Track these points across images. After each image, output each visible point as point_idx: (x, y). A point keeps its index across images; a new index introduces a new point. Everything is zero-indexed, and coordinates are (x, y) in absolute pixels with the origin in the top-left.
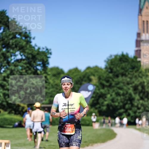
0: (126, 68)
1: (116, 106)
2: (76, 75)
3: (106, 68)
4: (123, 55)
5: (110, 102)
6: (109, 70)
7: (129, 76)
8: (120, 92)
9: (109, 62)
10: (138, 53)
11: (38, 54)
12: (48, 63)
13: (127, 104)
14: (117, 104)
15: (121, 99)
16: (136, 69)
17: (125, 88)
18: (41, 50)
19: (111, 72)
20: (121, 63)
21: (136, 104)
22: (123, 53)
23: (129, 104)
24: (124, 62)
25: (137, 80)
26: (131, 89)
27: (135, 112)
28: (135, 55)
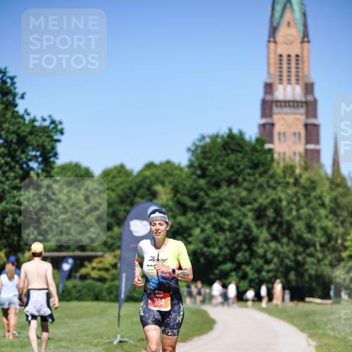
0: (238, 166)
1: (215, 256)
2: (122, 183)
3: (191, 165)
4: (231, 136)
5: (201, 245)
6: (199, 172)
7: (245, 184)
8: (225, 224)
9: (199, 151)
10: (267, 130)
11: (31, 133)
12: (55, 155)
13: (239, 250)
14: (216, 251)
15: (226, 239)
16: (261, 169)
17: (235, 213)
18: (37, 124)
19: (203, 176)
20: (228, 155)
21: (261, 251)
22: (230, 130)
23: (246, 251)
24: (233, 151)
25: (264, 196)
26: (250, 214)
27: (259, 271)
28: (258, 136)
